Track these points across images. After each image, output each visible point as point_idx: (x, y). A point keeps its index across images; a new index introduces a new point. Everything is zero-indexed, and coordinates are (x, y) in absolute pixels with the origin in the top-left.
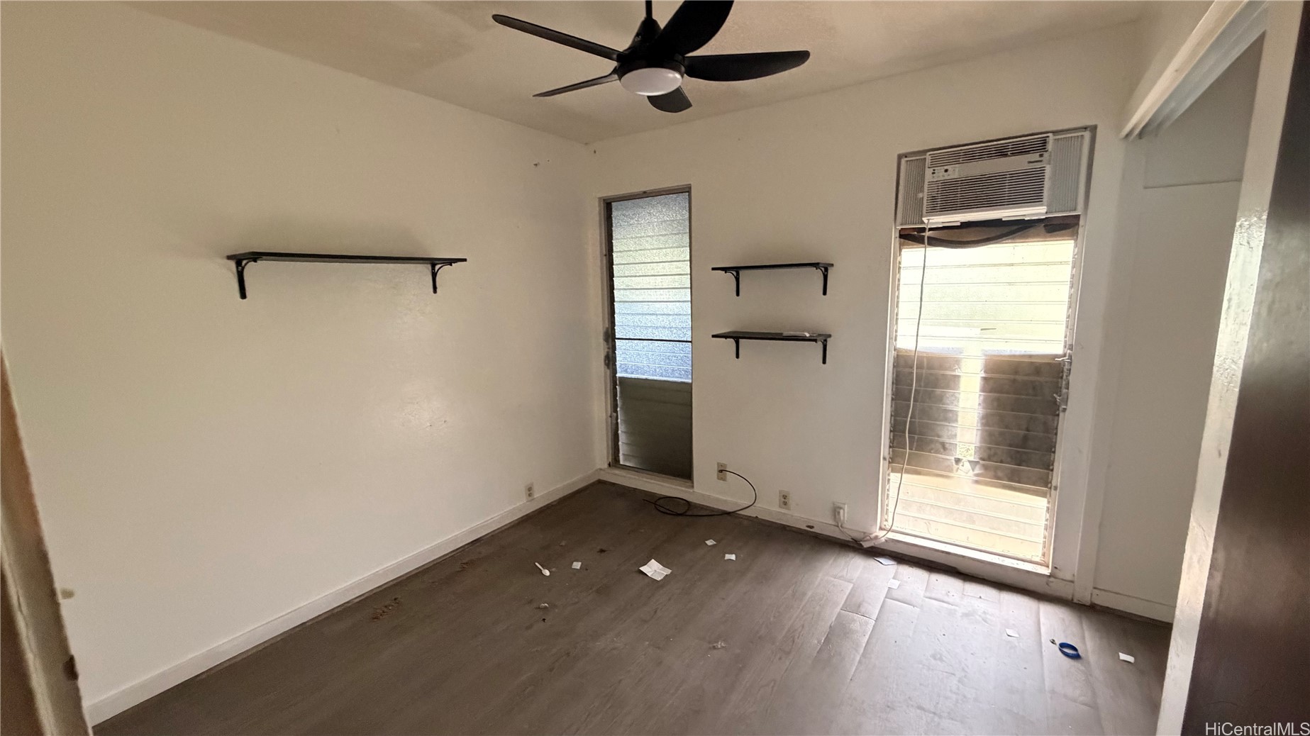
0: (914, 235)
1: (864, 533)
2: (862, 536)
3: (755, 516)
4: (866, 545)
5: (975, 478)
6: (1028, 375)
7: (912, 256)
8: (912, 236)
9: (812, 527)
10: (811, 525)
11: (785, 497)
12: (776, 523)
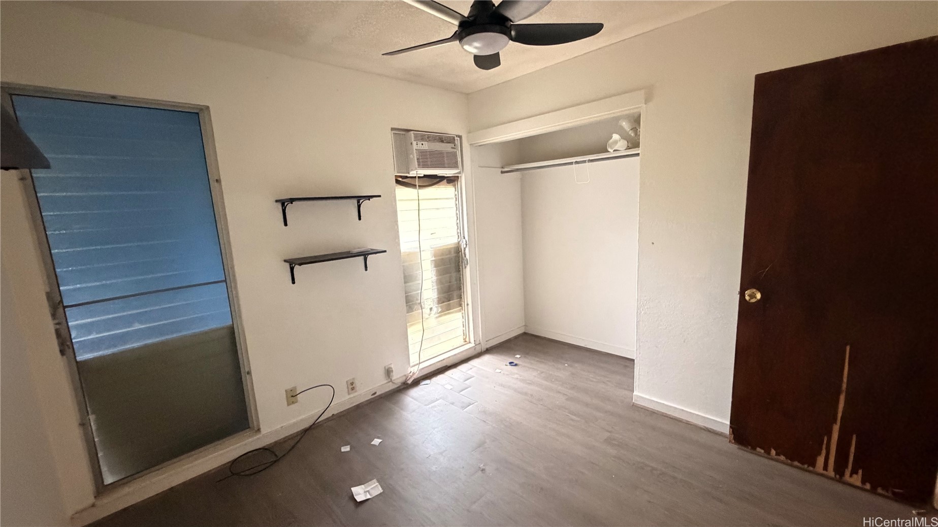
0: (400, 181)
1: (405, 375)
2: (404, 378)
3: (331, 415)
4: (410, 382)
5: (437, 315)
6: (447, 255)
7: (402, 192)
8: (402, 181)
9: (375, 393)
10: (374, 392)
11: (352, 384)
12: (351, 408)
